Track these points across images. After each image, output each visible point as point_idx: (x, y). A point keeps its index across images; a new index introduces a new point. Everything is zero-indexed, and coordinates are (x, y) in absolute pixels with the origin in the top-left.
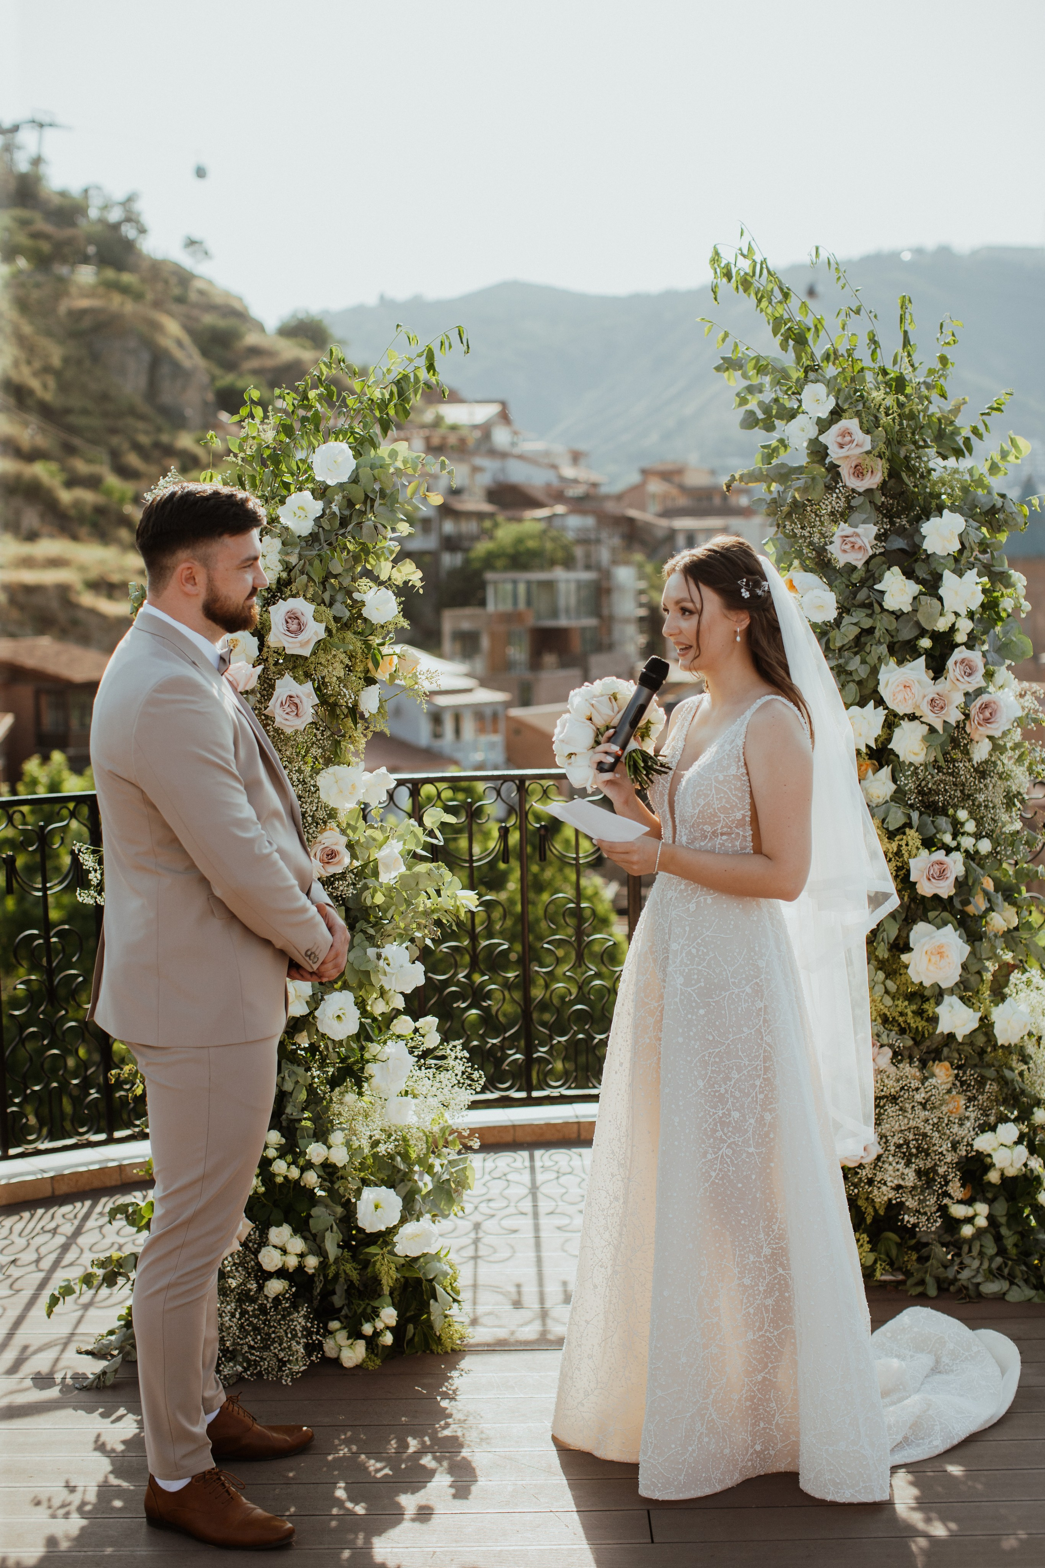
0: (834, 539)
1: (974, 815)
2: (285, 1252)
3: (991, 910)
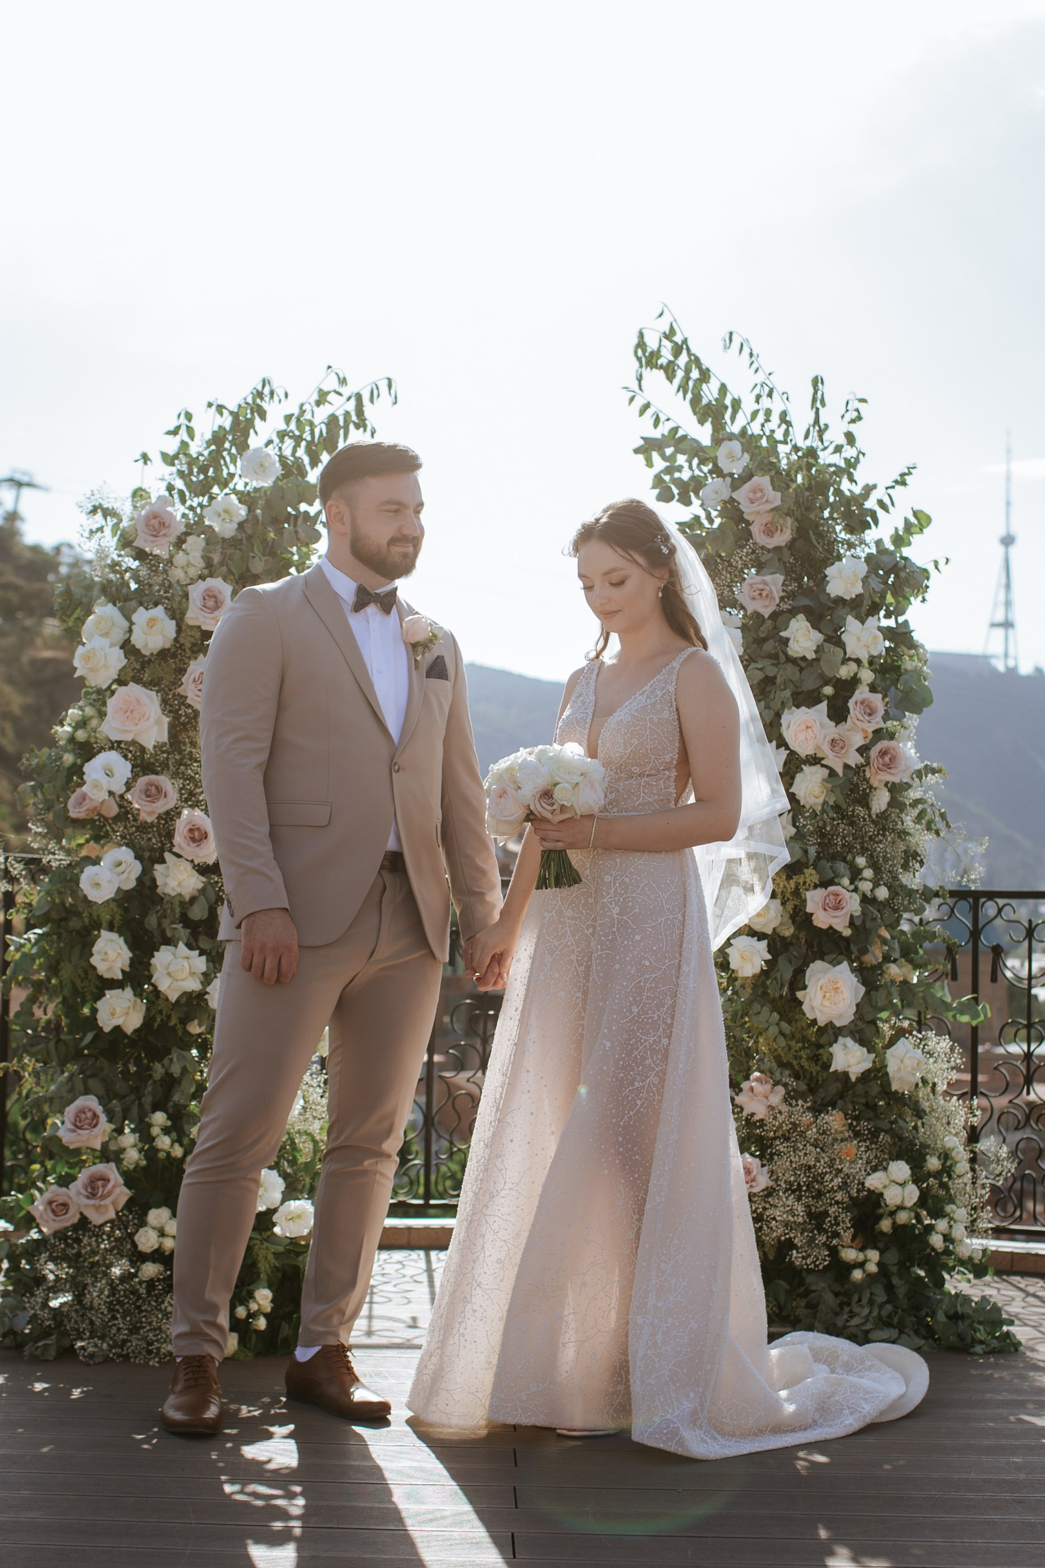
0: (743, 587)
1: (874, 865)
2: (162, 1233)
3: (887, 959)
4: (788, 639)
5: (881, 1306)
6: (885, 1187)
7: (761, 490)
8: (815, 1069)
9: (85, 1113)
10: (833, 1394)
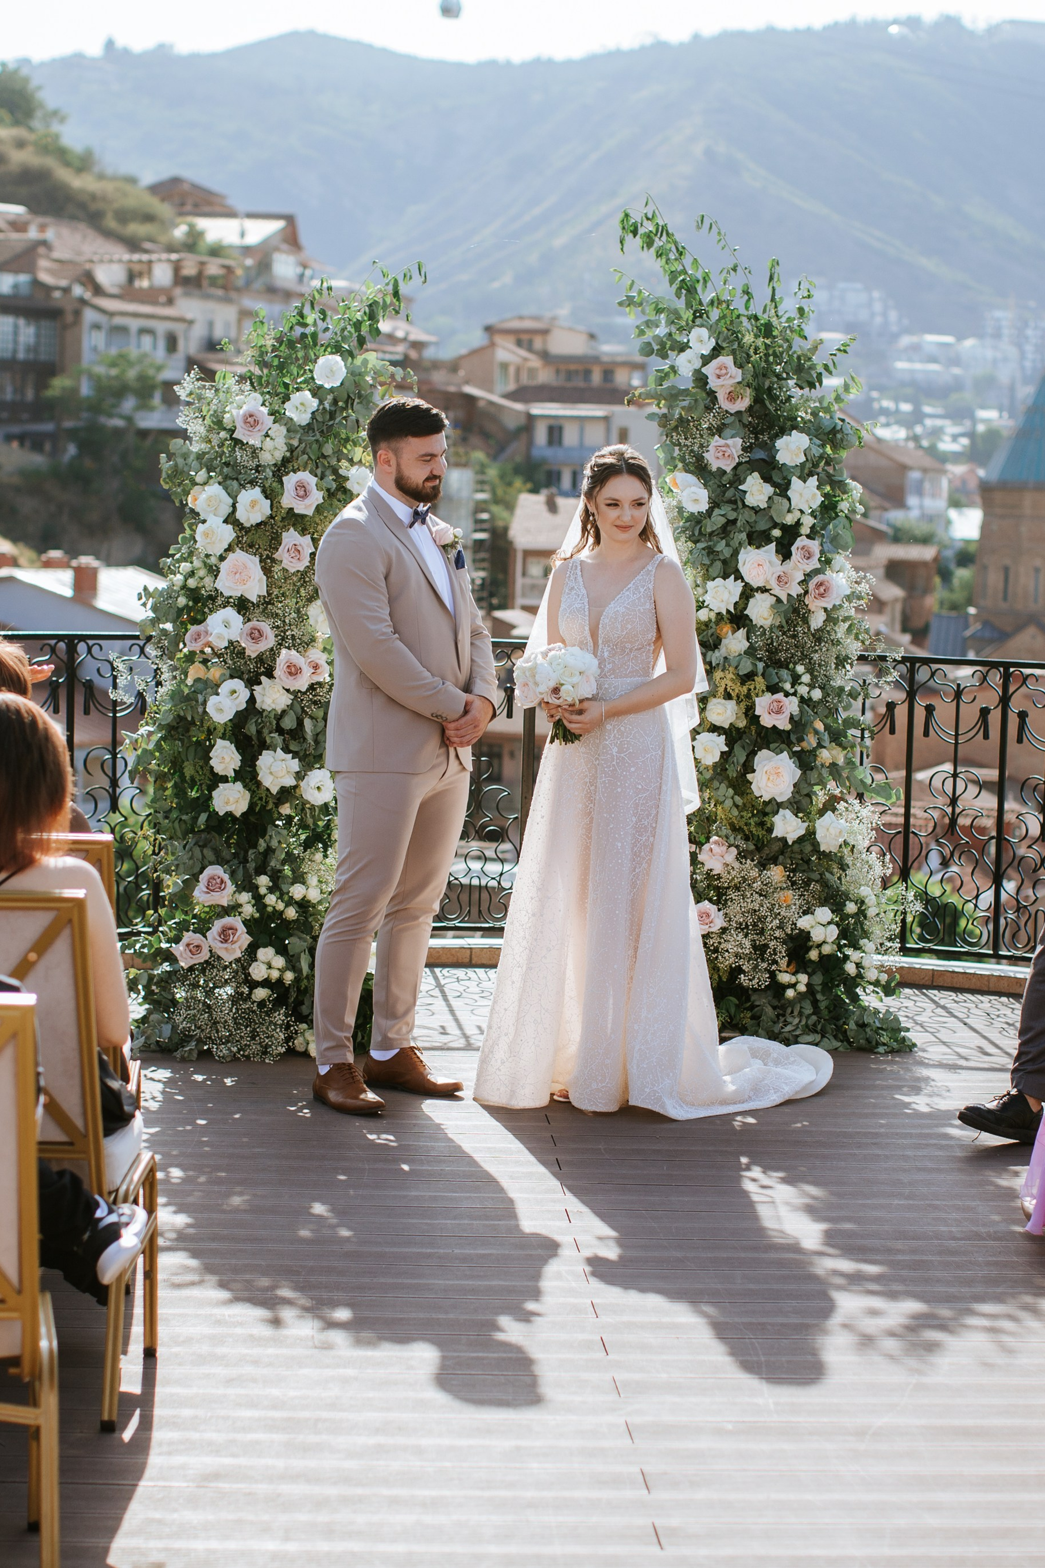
0: (710, 448)
1: (810, 671)
2: (270, 967)
3: (820, 746)
4: (745, 492)
5: (808, 1017)
6: (812, 927)
7: (726, 368)
8: (761, 833)
9: (214, 879)
10: (764, 1079)
